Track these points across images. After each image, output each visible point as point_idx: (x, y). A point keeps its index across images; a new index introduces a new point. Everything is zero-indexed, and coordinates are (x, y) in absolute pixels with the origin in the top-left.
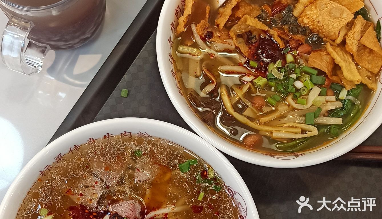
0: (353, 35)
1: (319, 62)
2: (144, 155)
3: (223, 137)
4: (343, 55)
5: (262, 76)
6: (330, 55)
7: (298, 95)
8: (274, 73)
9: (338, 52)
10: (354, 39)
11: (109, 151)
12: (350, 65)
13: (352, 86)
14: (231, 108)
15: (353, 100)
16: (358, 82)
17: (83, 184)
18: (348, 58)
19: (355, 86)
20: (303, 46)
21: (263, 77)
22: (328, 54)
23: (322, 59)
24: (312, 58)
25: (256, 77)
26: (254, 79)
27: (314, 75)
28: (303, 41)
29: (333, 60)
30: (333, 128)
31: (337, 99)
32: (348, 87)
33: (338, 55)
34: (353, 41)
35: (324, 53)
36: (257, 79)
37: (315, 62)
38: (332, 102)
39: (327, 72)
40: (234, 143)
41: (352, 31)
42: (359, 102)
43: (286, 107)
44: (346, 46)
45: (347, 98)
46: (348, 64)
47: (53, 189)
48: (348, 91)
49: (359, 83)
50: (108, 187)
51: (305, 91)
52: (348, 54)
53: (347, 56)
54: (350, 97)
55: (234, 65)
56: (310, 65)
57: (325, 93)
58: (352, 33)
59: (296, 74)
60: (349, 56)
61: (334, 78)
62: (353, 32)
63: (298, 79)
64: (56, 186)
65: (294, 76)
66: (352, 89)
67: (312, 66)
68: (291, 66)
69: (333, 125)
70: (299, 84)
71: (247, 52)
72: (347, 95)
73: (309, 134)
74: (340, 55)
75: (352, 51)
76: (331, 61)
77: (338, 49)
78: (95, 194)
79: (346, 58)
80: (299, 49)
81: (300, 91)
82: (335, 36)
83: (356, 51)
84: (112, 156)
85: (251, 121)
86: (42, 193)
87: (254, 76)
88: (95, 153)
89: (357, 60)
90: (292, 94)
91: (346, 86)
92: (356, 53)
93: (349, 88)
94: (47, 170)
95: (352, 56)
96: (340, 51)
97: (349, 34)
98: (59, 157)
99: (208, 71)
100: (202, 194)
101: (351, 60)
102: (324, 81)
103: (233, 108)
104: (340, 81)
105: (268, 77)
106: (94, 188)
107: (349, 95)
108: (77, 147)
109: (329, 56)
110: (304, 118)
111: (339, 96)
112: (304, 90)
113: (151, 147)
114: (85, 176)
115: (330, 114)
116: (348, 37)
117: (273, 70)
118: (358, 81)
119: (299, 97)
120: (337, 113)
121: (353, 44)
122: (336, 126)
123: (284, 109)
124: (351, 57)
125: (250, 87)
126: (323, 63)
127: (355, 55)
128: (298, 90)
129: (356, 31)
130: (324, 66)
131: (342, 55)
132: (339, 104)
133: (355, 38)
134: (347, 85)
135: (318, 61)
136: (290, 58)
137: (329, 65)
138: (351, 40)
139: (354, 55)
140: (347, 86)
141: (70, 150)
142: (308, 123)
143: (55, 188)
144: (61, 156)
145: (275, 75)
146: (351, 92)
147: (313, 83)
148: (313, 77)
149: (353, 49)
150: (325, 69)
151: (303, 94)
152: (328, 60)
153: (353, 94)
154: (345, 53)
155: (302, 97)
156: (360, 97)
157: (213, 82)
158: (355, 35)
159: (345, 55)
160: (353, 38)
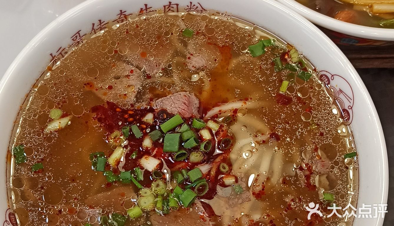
2: (197, 34)
11: (146, 30)
17: (113, 75)
47: (68, 81)
50: (149, 77)
64: (73, 78)
78: (131, 87)
84: (150, 37)
86: (52, 87)
88: (127, 32)
94: (60, 55)
98: (76, 37)
100: (286, 83)
106: (129, 78)
108: (102, 24)
113: (207, 24)
114: (114, 66)
141: (93, 29)
143: (70, 79)
144: (80, 36)
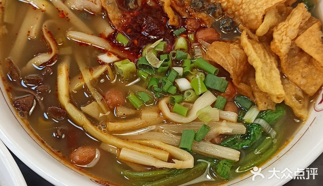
0: (285, 29)
1: (222, 55)
3: (38, 138)
4: (265, 56)
5: (129, 59)
6: (243, 50)
7: (178, 98)
8: (149, 57)
9: (257, 49)
10: (286, 35)
12: (271, 72)
13: (268, 105)
14: (66, 96)
15: (264, 127)
16: (278, 100)
18: (271, 62)
19: (273, 106)
20: (206, 30)
21: (131, 61)
22: (242, 48)
23: (229, 52)
24: (214, 47)
25: (121, 59)
26: (117, 61)
27: (211, 74)
28: (207, 23)
29: (246, 57)
30: (221, 164)
31: (239, 121)
32: (262, 104)
33: (256, 53)
34: (284, 37)
35: (236, 46)
36: (121, 62)
37: (216, 53)
38: (230, 122)
39: (231, 72)
40: (54, 152)
41: (286, 23)
42: (274, 133)
43: (155, 115)
44: (272, 43)
45: (257, 122)
46: (267, 69)
48: (261, 112)
49: (280, 102)
51: (190, 96)
52: (273, 56)
53: (270, 58)
54: (261, 122)
55: (93, 35)
56: (208, 57)
57: (223, 106)
58: (285, 26)
59: (183, 67)
60: (273, 60)
61: (242, 86)
62: (287, 25)
63: (185, 75)
65: (180, 70)
66: (266, 111)
67: (211, 60)
68: (180, 54)
69: (223, 159)
70: (183, 84)
71: (118, 20)
72: (257, 118)
73: (178, 164)
74: (260, 53)
75: (280, 52)
76: (242, 59)
77: (258, 46)
79: (269, 61)
80: (199, 33)
81: (183, 94)
82: (256, 22)
83: (285, 53)
85: (92, 123)
87: (118, 57)
89: (284, 68)
90: (170, 97)
91: (259, 102)
92: (285, 56)
93: (262, 106)
95: (278, 59)
96: (261, 48)
97: (280, 25)
99: (49, 34)
101: (274, 65)
102: (224, 87)
103: (69, 98)
104: (251, 93)
105: (139, 61)
107: (261, 118)
109: (241, 51)
110: (179, 138)
111: (244, 116)
112: (189, 94)
115: (222, 141)
116: (278, 30)
117: (149, 53)
118: (278, 98)
119: (179, 103)
120: (234, 142)
121: (283, 42)
122: (228, 163)
123: (150, 116)
124: (276, 62)
125: (106, 72)
126: (229, 58)
127: (282, 60)
128: (180, 92)
129: (292, 24)
130: (228, 61)
131: (262, 55)
132: (242, 129)
133: (288, 34)
134: (261, 101)
135: (221, 52)
136: (181, 42)
137: (238, 64)
138: (282, 35)
139: (281, 58)
140: (260, 104)
142: (181, 147)
145: (149, 61)
146: (264, 115)
147: (206, 86)
148: (209, 76)
149: (281, 49)
150: (229, 67)
151: (186, 100)
152: (238, 56)
153: (267, 119)
154: (268, 54)
155: (183, 103)
156: (277, 126)
157: (50, 51)
158: (288, 30)
159: (268, 57)
160: (284, 33)
